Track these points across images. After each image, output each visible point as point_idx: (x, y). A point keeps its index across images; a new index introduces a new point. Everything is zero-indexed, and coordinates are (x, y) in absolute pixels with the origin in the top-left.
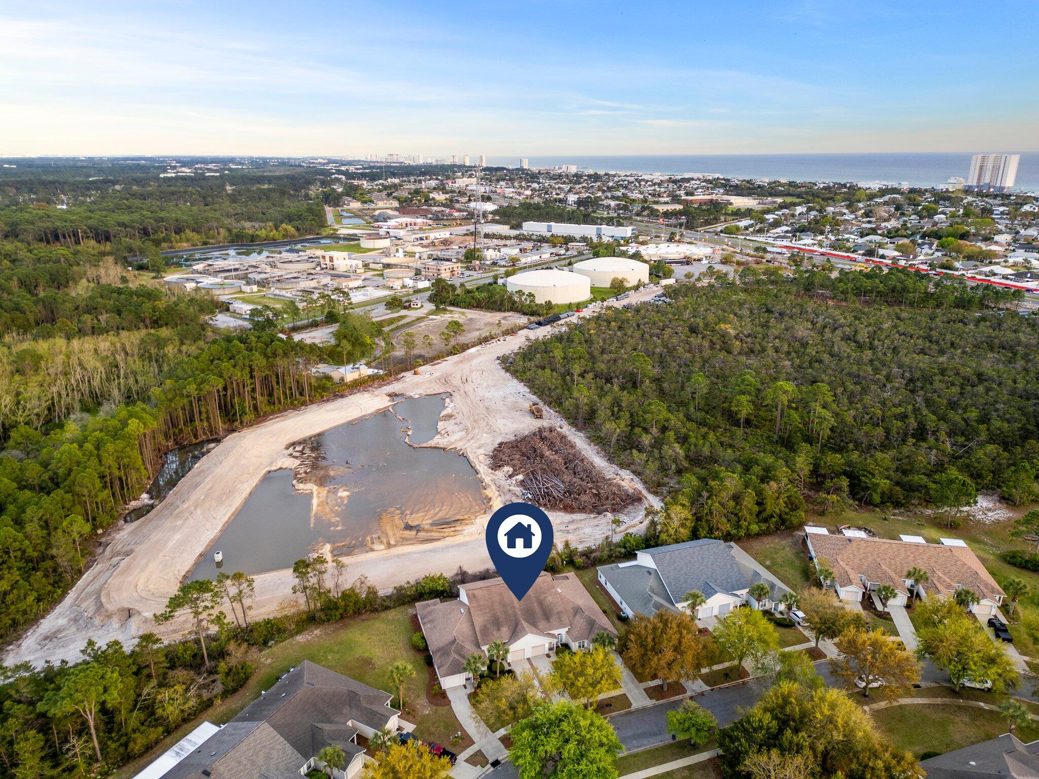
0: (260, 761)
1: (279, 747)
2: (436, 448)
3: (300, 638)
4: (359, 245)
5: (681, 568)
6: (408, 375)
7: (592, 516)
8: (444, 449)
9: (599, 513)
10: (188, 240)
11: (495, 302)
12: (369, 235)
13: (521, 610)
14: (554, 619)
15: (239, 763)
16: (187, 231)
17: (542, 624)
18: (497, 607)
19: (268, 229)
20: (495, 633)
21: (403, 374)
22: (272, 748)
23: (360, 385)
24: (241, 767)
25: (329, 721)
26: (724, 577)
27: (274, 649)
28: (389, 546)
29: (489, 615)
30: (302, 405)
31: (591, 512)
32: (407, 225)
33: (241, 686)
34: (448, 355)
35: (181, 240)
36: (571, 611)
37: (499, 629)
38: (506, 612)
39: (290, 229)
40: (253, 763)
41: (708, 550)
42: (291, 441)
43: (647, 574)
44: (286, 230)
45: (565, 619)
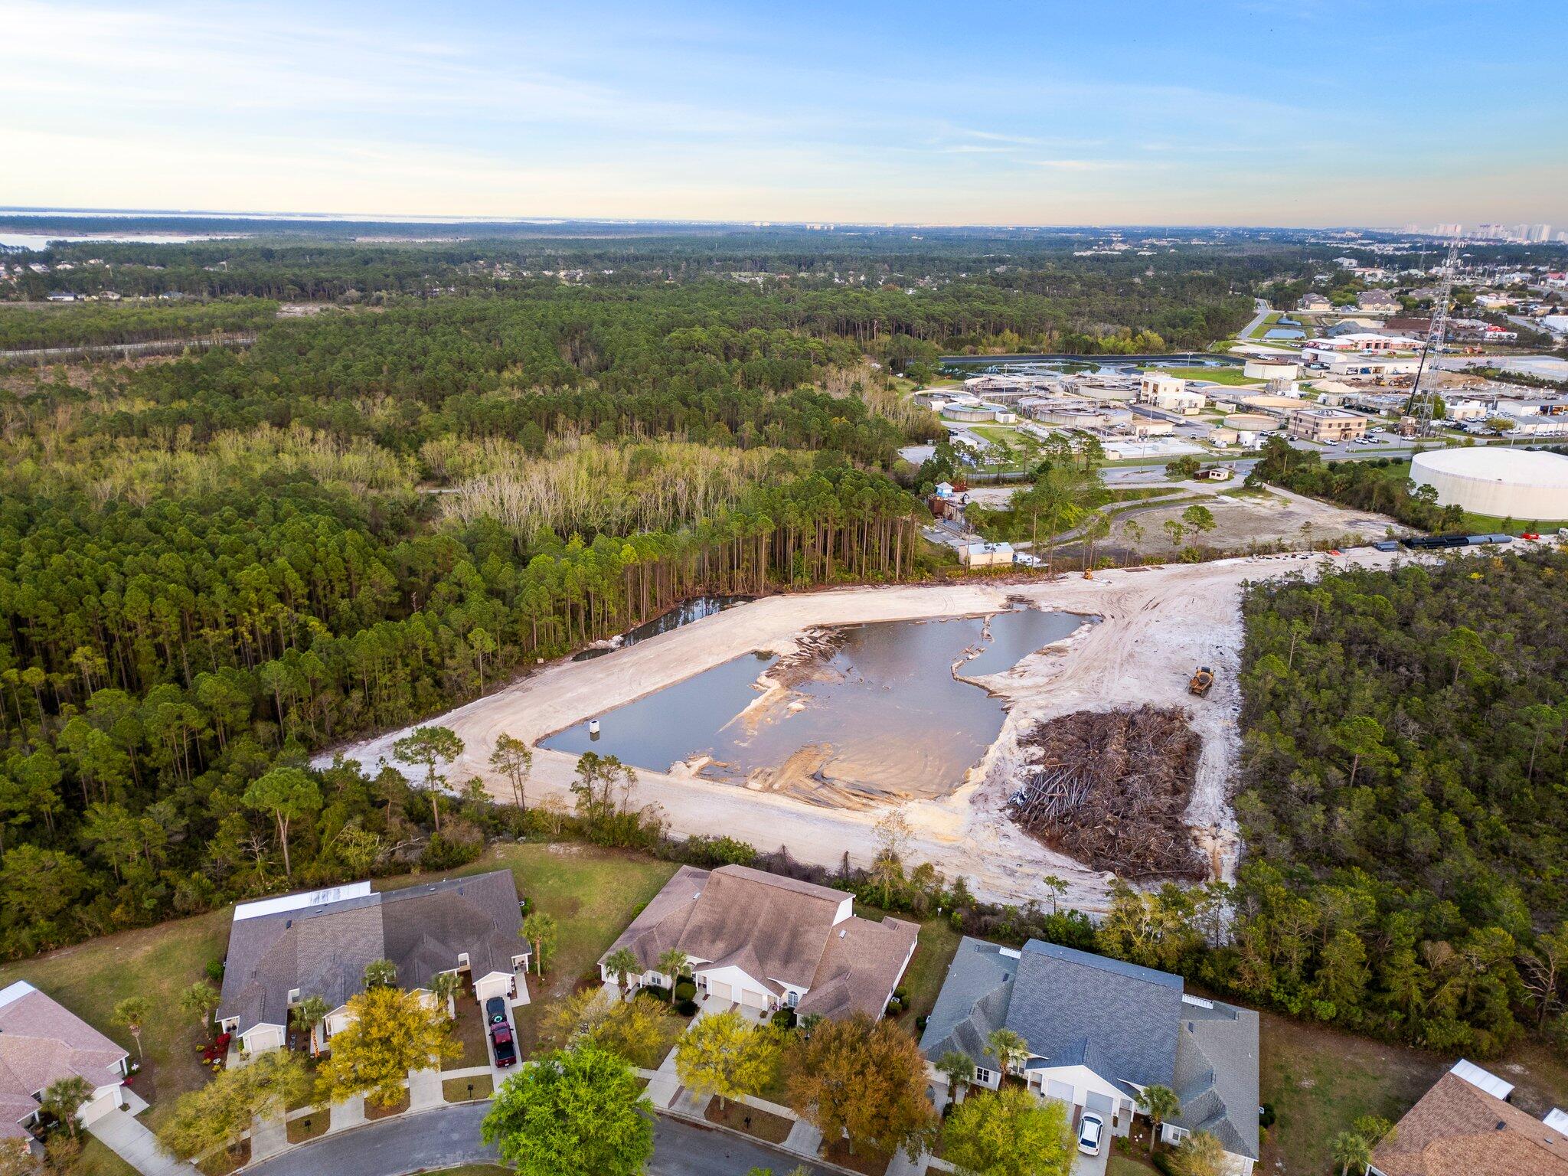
0: (342, 941)
1: (372, 938)
2: (982, 687)
3: (553, 848)
4: (1242, 372)
5: (1060, 996)
6: (1075, 577)
7: (1082, 868)
8: (991, 692)
9: (1097, 869)
10: (1004, 344)
11: (1357, 492)
12: (1278, 357)
13: (761, 931)
14: (795, 966)
15: (323, 932)
16: (1007, 332)
17: (773, 965)
18: (735, 911)
19: (1121, 335)
20: (705, 943)
21: (1069, 574)
22: (364, 935)
23: (989, 574)
24: (321, 937)
25: (443, 941)
26: (1129, 1049)
27: (520, 847)
28: (769, 789)
29: (716, 916)
30: (887, 582)
31: (1086, 862)
32: (1368, 346)
33: (449, 868)
34: (1171, 561)
35: (995, 344)
36: (834, 969)
37: (713, 942)
38: (739, 924)
39: (1156, 338)
40: (336, 938)
41: (1139, 990)
42: (819, 623)
43: (1002, 977)
44: (1147, 340)
45: (810, 975)
